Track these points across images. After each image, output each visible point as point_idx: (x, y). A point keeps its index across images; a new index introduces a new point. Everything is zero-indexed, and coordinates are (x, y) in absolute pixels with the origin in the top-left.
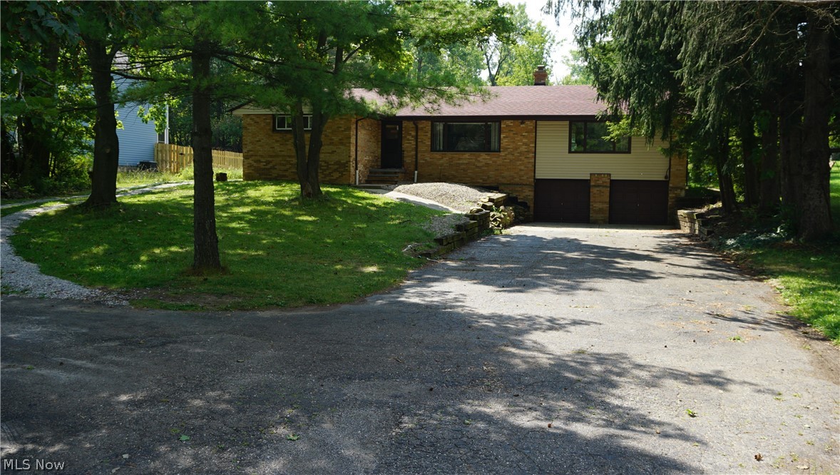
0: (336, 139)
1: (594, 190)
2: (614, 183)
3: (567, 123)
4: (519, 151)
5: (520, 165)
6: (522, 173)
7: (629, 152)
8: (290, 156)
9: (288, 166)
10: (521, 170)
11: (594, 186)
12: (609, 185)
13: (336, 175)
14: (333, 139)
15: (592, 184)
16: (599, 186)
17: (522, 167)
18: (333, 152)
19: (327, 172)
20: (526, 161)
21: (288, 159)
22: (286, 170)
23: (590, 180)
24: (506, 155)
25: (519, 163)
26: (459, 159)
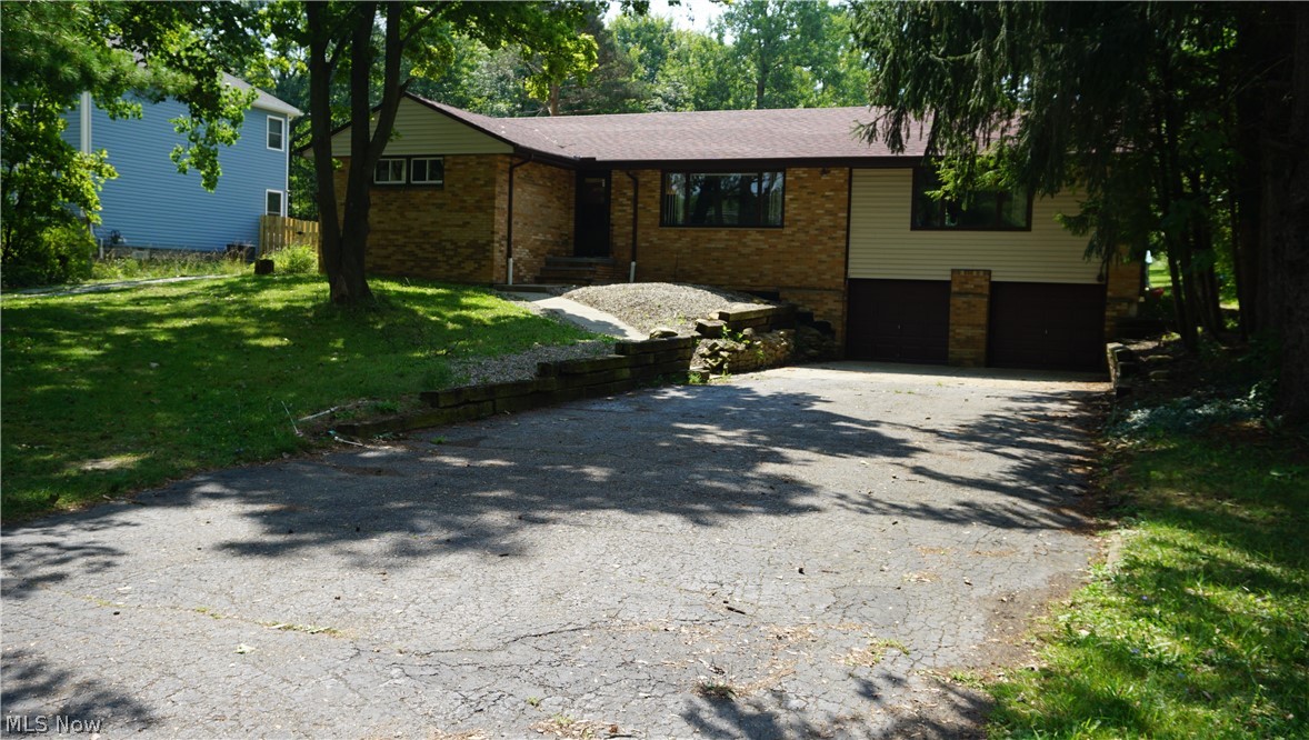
0: (470, 200)
1: (957, 302)
2: (997, 288)
3: (909, 172)
4: (817, 225)
5: (820, 252)
6: (823, 267)
7: (1028, 228)
9: (391, 249)
10: (821, 262)
11: (960, 294)
12: (986, 291)
13: (469, 266)
14: (465, 201)
15: (955, 288)
16: (966, 294)
17: (824, 257)
18: (466, 224)
19: (455, 261)
20: (831, 244)
21: (391, 237)
22: (388, 257)
23: (948, 282)
24: (793, 234)
25: (817, 248)
26: (710, 240)
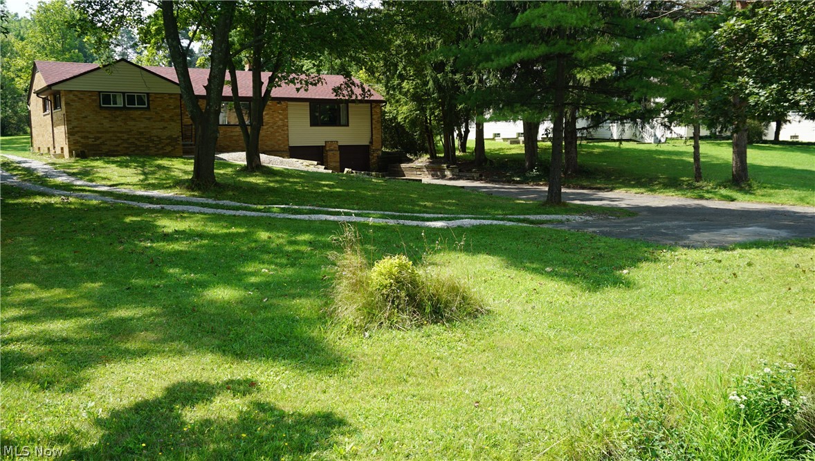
0: (166, 116)
1: (330, 153)
2: (341, 147)
3: (308, 103)
4: (277, 125)
5: (278, 136)
6: (280, 142)
7: (348, 125)
8: (121, 132)
9: (119, 142)
10: (279, 140)
11: (329, 150)
12: (337, 149)
13: (169, 149)
14: (163, 116)
15: (327, 149)
16: (332, 150)
17: (280, 138)
18: (165, 128)
19: (160, 146)
20: (283, 132)
21: (119, 135)
22: (118, 146)
23: (325, 146)
24: (267, 129)
25: (277, 134)
26: (232, 132)
